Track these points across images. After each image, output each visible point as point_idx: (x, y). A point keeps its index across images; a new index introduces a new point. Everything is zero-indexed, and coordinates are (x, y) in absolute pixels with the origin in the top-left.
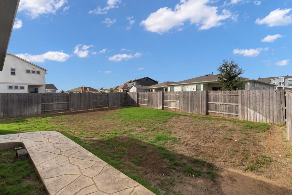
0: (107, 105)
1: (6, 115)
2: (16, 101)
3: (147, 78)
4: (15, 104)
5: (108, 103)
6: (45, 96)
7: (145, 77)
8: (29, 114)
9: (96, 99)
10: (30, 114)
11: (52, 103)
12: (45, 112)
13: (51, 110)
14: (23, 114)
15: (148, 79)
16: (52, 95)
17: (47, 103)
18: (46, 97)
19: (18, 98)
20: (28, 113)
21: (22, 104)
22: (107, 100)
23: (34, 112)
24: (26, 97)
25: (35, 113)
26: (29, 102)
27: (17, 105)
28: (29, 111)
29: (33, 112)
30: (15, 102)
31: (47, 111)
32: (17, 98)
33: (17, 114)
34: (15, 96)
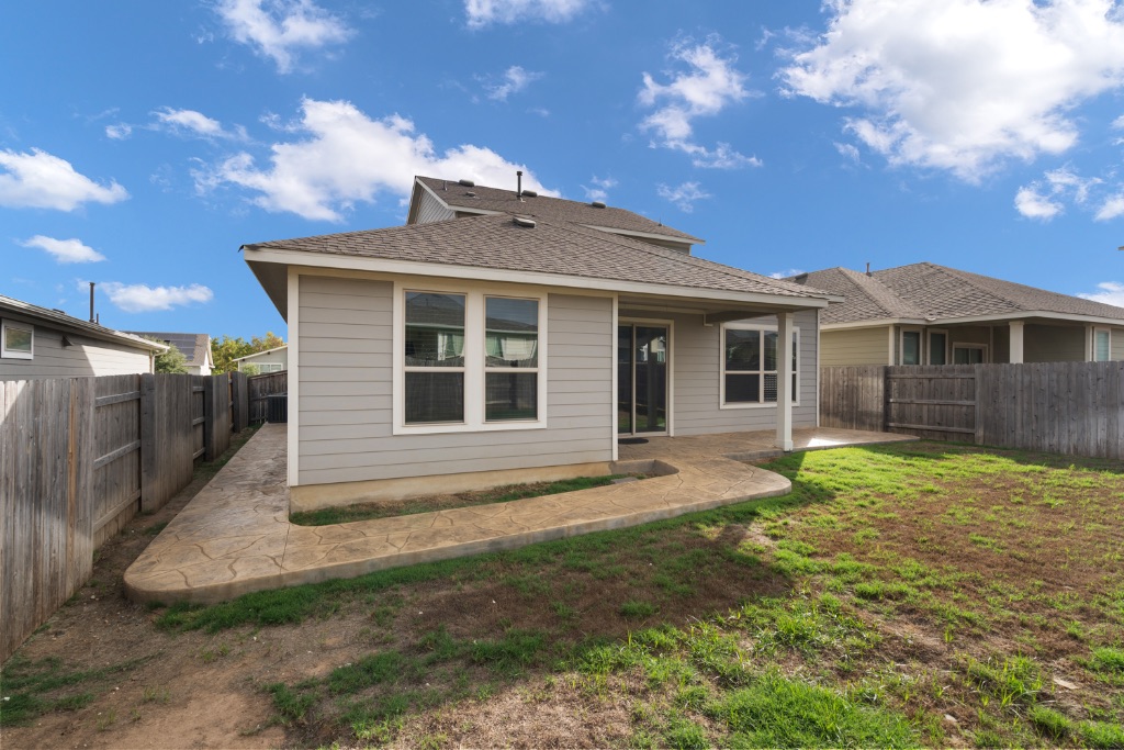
2: (1022, 391)
4: (1019, 401)
8: (1069, 449)
14: (1047, 442)
20: (1065, 442)
21: (1042, 404)
23: (1092, 443)
24: (1058, 376)
26: (1071, 396)
27: (1026, 406)
28: (1070, 436)
29: (1089, 441)
30: (1019, 393)
33: (1025, 440)
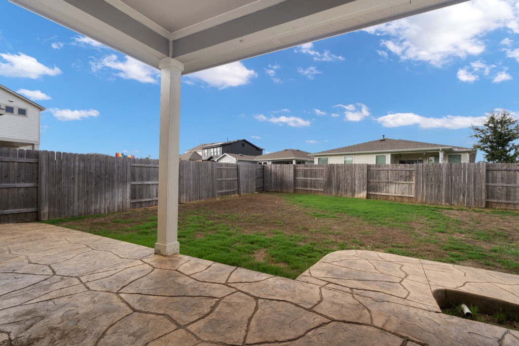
0: (236, 189)
1: (56, 210)
2: (79, 174)
3: (244, 141)
4: (77, 181)
5: (239, 186)
6: (135, 165)
7: (241, 139)
9: (221, 177)
10: (108, 208)
11: (149, 183)
12: (135, 203)
13: (147, 200)
14: (93, 208)
15: (245, 144)
16: (149, 163)
17: (140, 183)
18: (138, 167)
19: (84, 167)
20: (103, 206)
21: (91, 182)
22: (236, 179)
25: (118, 205)
26: (106, 177)
27: (81, 184)
28: (105, 202)
29: (114, 203)
30: (77, 175)
31: (139, 202)
32: (82, 165)
33: (80, 210)
34: (77, 159)
